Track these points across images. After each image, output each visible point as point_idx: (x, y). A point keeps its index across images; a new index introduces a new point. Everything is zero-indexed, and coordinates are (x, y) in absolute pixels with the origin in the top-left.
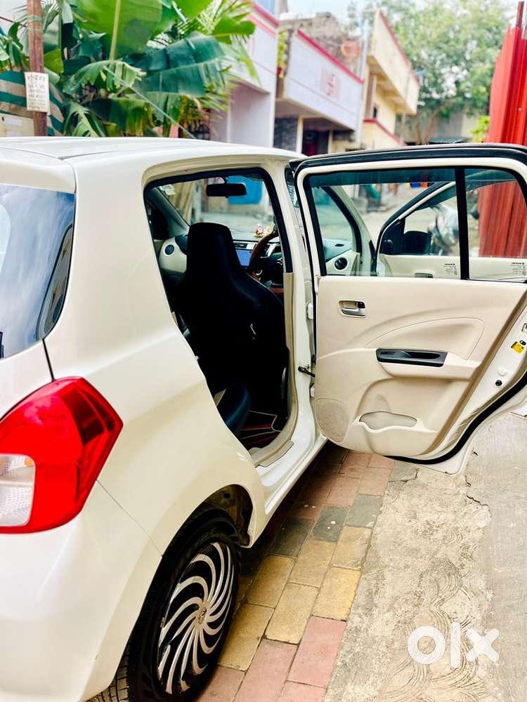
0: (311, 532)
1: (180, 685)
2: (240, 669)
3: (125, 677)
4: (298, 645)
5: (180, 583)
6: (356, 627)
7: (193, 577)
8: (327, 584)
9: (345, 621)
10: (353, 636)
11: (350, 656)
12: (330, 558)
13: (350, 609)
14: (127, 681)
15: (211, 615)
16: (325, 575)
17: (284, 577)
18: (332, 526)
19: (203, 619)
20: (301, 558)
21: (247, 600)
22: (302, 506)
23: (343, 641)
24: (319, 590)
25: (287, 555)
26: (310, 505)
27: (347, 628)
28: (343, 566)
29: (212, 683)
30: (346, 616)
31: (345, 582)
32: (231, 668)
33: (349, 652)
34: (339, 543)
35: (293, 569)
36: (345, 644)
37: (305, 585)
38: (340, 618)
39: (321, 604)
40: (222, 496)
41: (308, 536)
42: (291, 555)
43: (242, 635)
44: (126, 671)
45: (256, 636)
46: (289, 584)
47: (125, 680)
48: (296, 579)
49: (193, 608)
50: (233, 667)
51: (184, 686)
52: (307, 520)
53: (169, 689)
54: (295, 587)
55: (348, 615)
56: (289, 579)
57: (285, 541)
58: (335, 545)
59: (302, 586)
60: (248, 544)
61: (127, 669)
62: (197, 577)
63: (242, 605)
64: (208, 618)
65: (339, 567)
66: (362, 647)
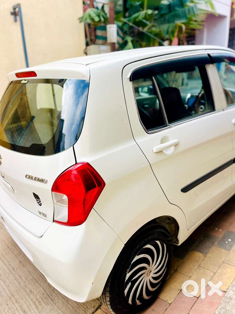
0: (216, 243)
1: (136, 301)
2: (168, 302)
3: (108, 291)
4: (198, 298)
5: (137, 256)
6: (230, 297)
7: (144, 255)
8: (219, 271)
9: (225, 292)
10: (227, 300)
11: (223, 311)
12: (224, 258)
13: (229, 286)
14: (109, 293)
15: (154, 274)
16: (220, 266)
17: (198, 263)
18: (229, 242)
19: (150, 275)
20: (208, 255)
21: (177, 270)
22: (214, 229)
23: (221, 302)
24: (215, 273)
25: (201, 252)
26: (219, 229)
27: (225, 296)
28: (231, 264)
29: (154, 305)
30: (226, 290)
31: (229, 273)
32: (163, 300)
33: (223, 308)
34: (231, 251)
35: (203, 260)
36: (222, 303)
37: (208, 269)
38: (222, 290)
39: (214, 281)
40: (167, 219)
41: (214, 245)
42: (203, 253)
43: (172, 286)
44: (109, 289)
45: (178, 288)
46: (199, 267)
47: (108, 293)
48: (204, 265)
49: (143, 268)
50: (164, 300)
51: (138, 302)
52: (216, 236)
53: (130, 302)
54: (203, 269)
55: (228, 289)
56: (200, 265)
57: (202, 245)
58: (228, 252)
59: (206, 270)
60: (178, 244)
61: (110, 288)
62: (146, 255)
63: (174, 272)
64: (152, 275)
65: (228, 264)
66: (231, 308)
